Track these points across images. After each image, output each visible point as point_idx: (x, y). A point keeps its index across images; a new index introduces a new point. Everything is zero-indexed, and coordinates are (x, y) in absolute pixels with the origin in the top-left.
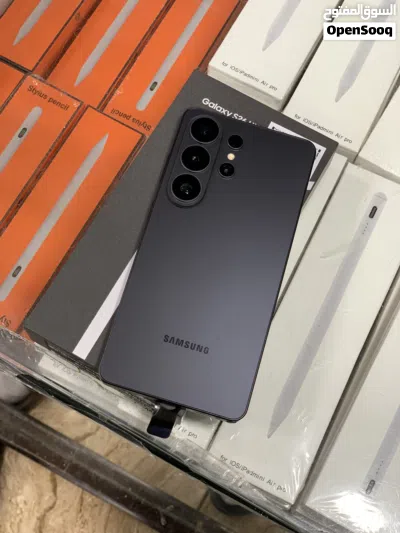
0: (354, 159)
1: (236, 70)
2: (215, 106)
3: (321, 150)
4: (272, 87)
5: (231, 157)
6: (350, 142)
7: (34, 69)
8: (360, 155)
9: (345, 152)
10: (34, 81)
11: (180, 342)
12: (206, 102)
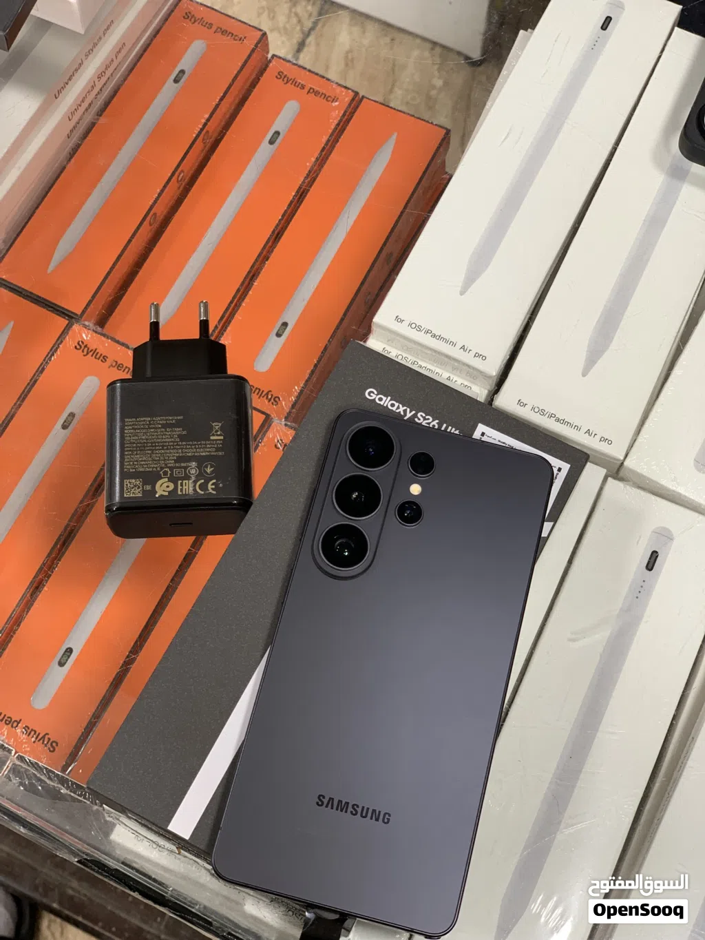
0: (616, 471)
1: (419, 328)
2: (386, 402)
3: (561, 468)
4: (477, 355)
5: (415, 489)
6: (610, 442)
7: (84, 312)
8: (625, 463)
9: (602, 461)
10: (84, 333)
11: (343, 806)
12: (372, 394)
